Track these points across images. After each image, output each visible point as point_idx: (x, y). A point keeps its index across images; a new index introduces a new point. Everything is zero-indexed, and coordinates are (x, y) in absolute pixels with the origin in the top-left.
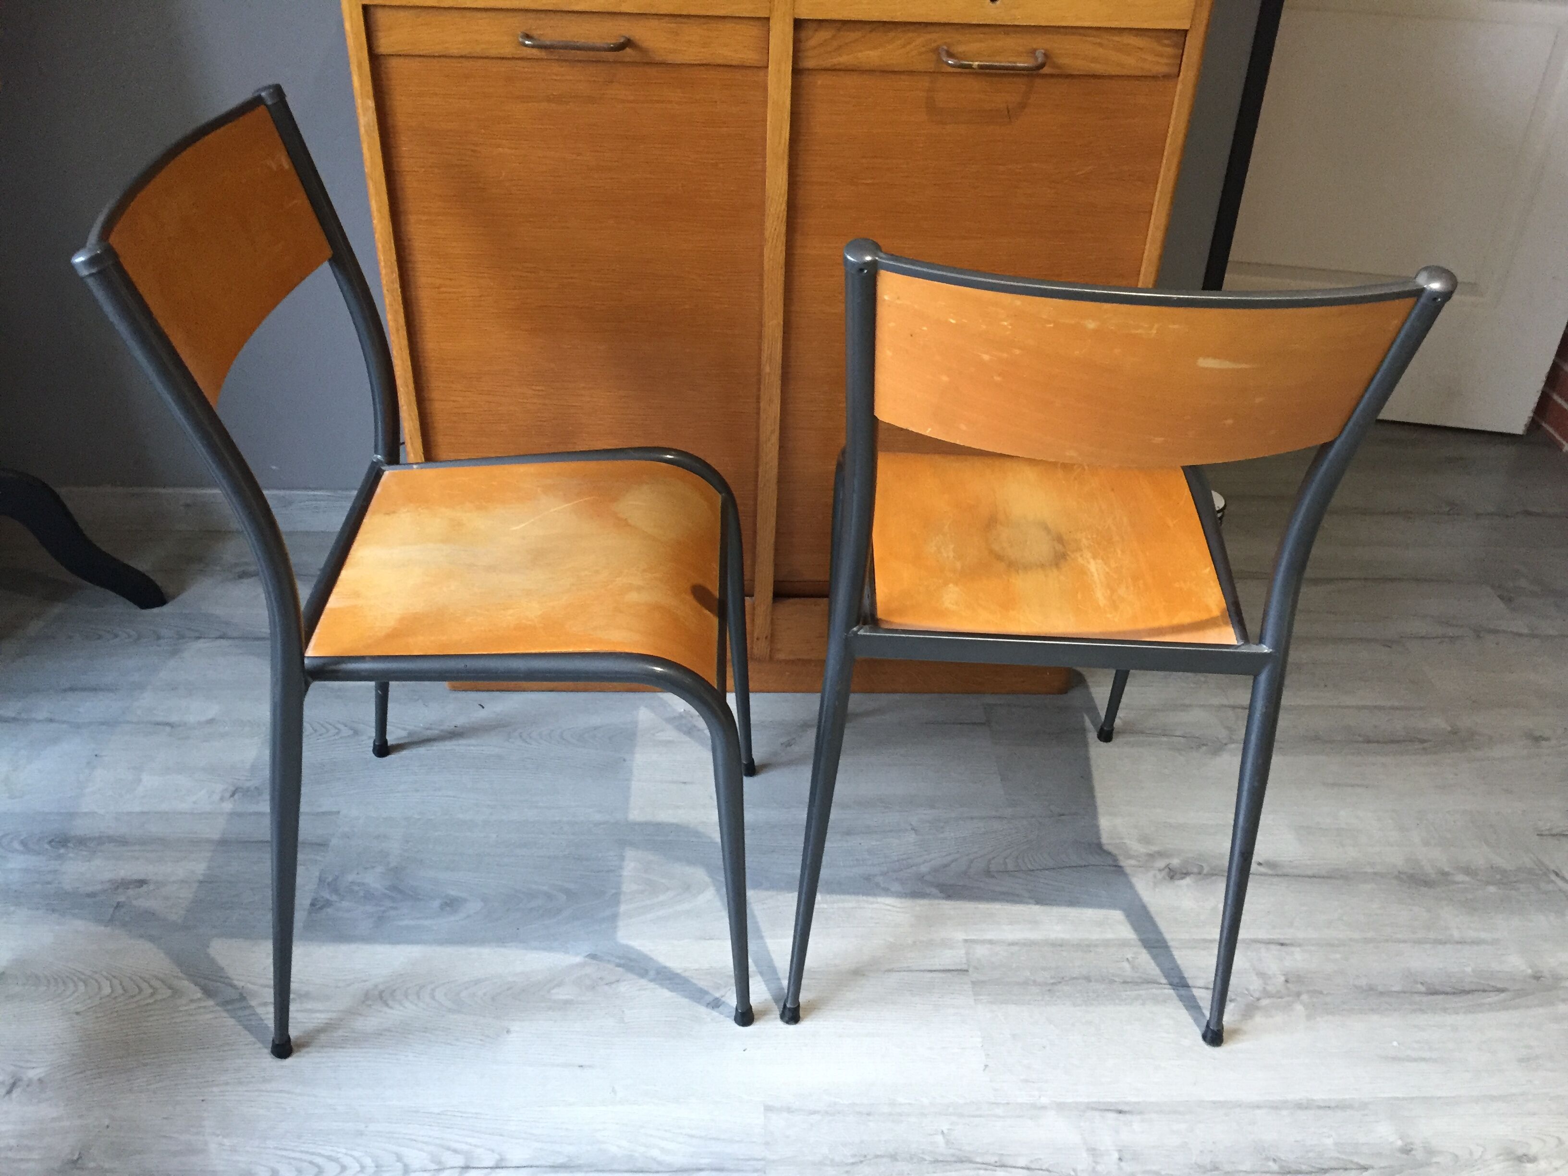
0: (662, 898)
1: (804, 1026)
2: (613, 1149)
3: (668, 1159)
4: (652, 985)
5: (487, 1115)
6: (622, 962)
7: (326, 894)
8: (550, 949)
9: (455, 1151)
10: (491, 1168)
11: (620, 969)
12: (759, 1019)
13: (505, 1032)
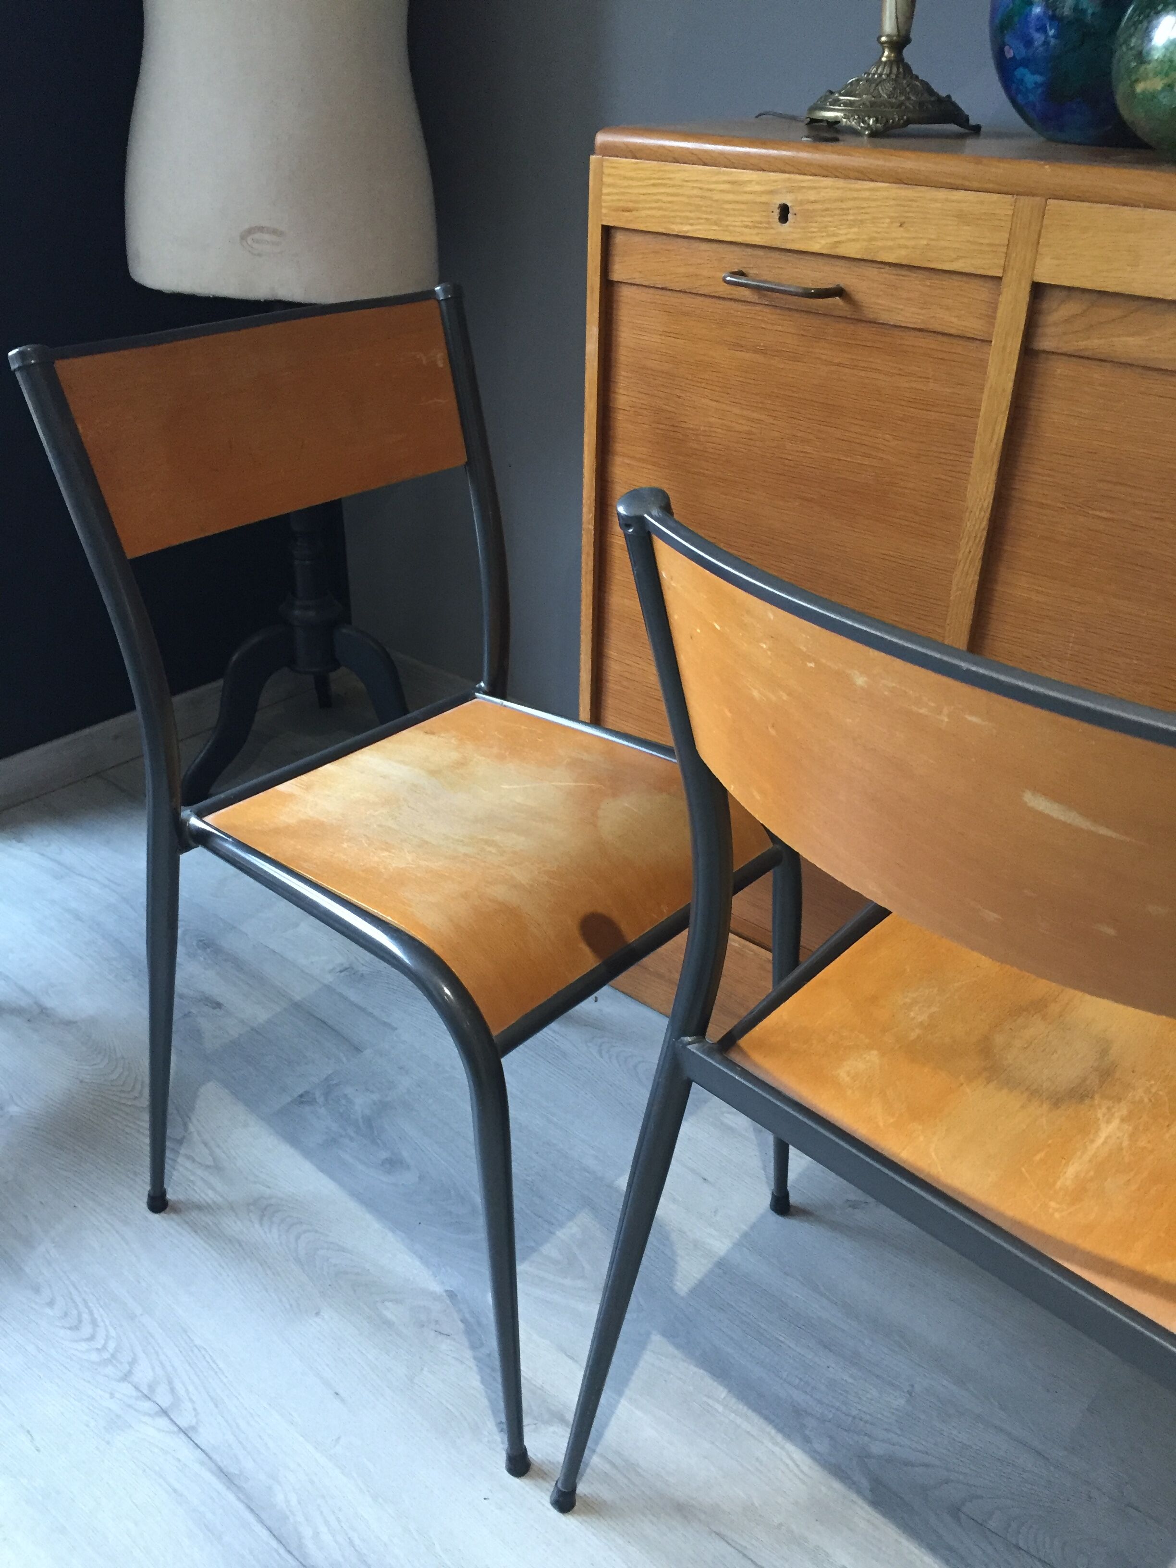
0: (568, 1282)
1: (568, 1522)
2: (280, 1498)
3: (310, 1546)
4: (472, 1363)
5: (226, 1377)
6: (472, 1320)
7: (318, 1095)
8: (426, 1263)
9: (173, 1390)
10: (180, 1428)
11: (461, 1326)
12: (532, 1477)
13: (315, 1312)
